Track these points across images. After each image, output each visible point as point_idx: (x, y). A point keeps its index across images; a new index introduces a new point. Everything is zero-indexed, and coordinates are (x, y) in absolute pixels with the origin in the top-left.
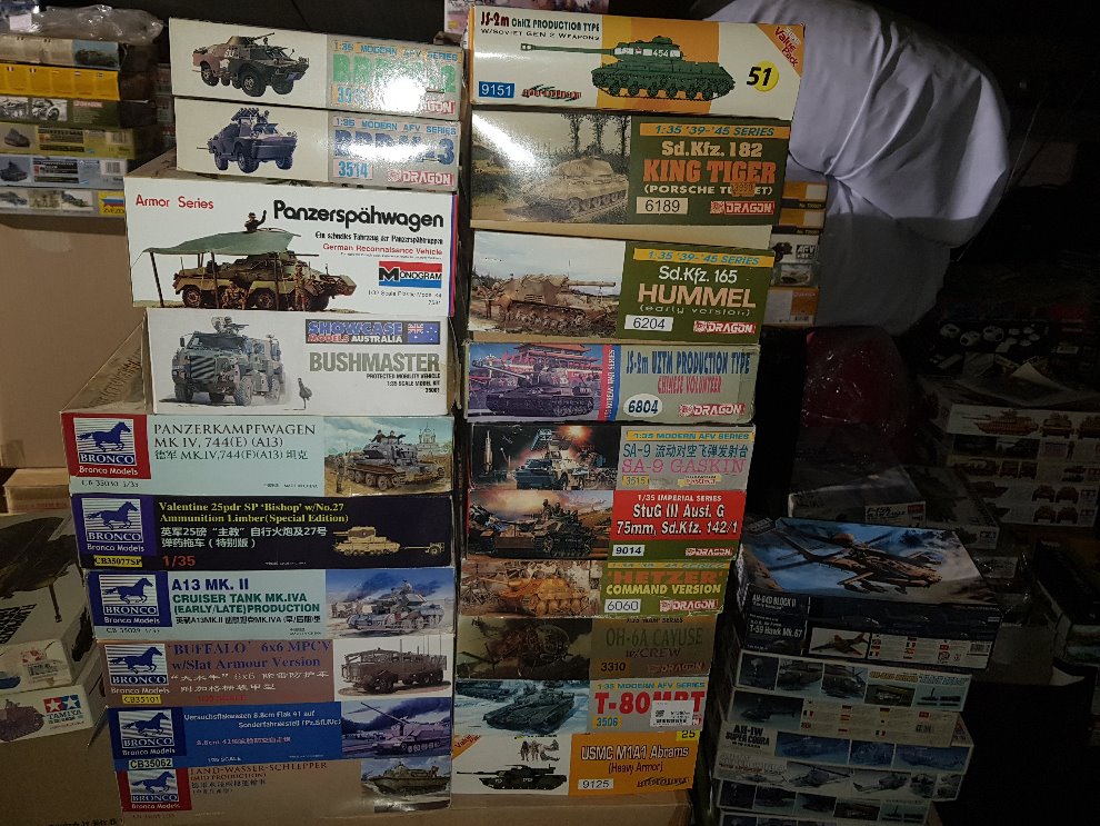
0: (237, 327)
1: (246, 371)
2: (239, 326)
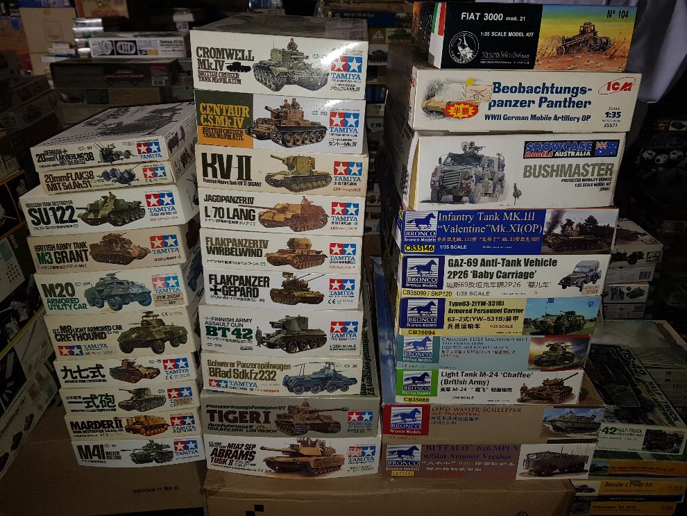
0: (477, 149)
1: (480, 179)
2: (479, 148)
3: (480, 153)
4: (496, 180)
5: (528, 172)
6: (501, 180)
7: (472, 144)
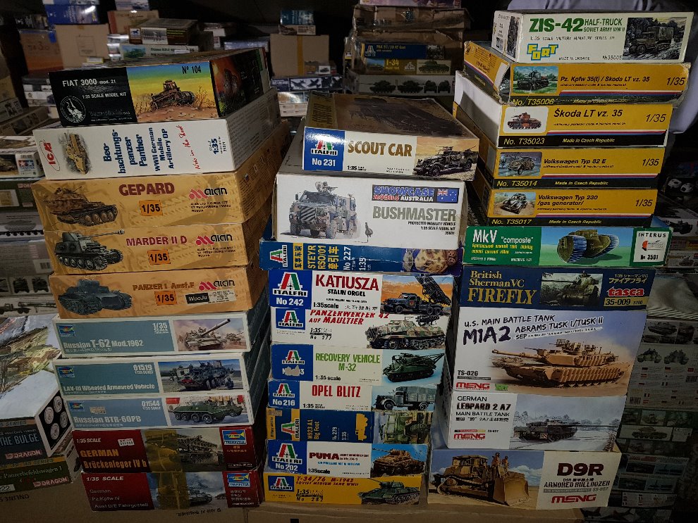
3: (333, 193)
4: (348, 218)
5: (377, 213)
6: (353, 218)
7: (325, 184)
